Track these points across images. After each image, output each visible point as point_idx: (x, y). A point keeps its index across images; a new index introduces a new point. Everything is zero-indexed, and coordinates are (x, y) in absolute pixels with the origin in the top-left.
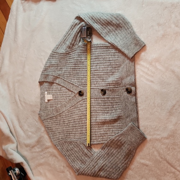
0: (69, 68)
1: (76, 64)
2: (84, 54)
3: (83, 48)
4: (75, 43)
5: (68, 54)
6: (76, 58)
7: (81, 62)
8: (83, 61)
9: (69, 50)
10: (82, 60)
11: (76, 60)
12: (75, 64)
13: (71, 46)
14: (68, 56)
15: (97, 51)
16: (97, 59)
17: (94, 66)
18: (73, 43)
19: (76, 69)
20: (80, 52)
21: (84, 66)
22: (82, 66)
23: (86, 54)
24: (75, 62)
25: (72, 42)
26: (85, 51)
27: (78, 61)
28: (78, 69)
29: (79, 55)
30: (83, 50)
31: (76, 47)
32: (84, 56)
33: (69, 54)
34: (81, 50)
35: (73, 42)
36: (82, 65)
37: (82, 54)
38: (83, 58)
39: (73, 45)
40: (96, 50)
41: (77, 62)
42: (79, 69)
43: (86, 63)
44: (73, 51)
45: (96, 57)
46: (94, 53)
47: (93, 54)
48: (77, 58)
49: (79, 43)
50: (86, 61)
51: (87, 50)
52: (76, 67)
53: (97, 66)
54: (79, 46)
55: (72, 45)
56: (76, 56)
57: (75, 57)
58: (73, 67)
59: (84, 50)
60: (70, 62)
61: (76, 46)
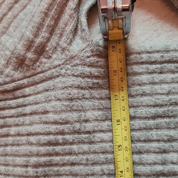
0: (19, 160)
1: (56, 144)
2: (95, 93)
3: (91, 65)
4: (48, 40)
5: (10, 96)
6: (55, 112)
7: (78, 132)
8: (89, 126)
9: (17, 75)
10: (86, 121)
11: (56, 123)
12: (50, 144)
13: (30, 55)
14: (13, 103)
15: (162, 82)
16: (167, 120)
17: (148, 152)
18: (38, 40)
19: (56, 165)
20: (79, 87)
21: (95, 152)
22: (84, 153)
23: (105, 92)
24: (49, 134)
25: (36, 36)
26: (100, 81)
27: (66, 128)
28: (67, 168)
29: (71, 100)
30: (91, 76)
31: (57, 63)
32: (97, 103)
33: (18, 93)
34: (83, 76)
35: (44, 34)
36: (85, 147)
37: (87, 93)
38: (90, 115)
39: (41, 51)
40: (157, 77)
41: (62, 133)
42: (73, 164)
43: (106, 136)
44: (37, 78)
45: (160, 110)
46: (147, 89)
47: (144, 94)
48: (64, 116)
49: (70, 43)
50: (105, 125)
51: (107, 76)
52: (57, 154)
53: (165, 152)
54: (72, 58)
55: (35, 52)
56: (58, 103)
57: (48, 106)
58: (38, 155)
59: (97, 77)
60: (23, 129)
61: (57, 58)
